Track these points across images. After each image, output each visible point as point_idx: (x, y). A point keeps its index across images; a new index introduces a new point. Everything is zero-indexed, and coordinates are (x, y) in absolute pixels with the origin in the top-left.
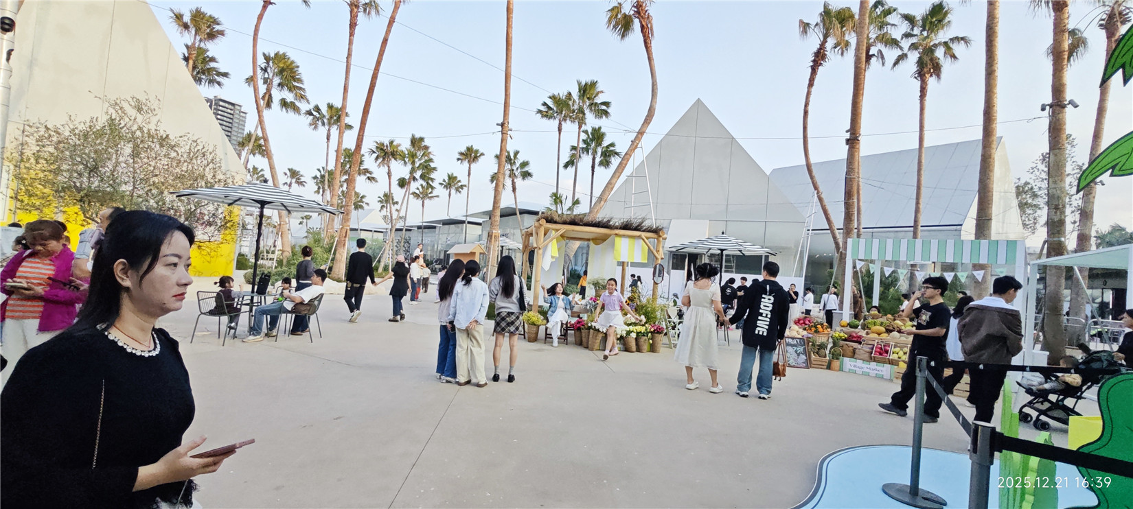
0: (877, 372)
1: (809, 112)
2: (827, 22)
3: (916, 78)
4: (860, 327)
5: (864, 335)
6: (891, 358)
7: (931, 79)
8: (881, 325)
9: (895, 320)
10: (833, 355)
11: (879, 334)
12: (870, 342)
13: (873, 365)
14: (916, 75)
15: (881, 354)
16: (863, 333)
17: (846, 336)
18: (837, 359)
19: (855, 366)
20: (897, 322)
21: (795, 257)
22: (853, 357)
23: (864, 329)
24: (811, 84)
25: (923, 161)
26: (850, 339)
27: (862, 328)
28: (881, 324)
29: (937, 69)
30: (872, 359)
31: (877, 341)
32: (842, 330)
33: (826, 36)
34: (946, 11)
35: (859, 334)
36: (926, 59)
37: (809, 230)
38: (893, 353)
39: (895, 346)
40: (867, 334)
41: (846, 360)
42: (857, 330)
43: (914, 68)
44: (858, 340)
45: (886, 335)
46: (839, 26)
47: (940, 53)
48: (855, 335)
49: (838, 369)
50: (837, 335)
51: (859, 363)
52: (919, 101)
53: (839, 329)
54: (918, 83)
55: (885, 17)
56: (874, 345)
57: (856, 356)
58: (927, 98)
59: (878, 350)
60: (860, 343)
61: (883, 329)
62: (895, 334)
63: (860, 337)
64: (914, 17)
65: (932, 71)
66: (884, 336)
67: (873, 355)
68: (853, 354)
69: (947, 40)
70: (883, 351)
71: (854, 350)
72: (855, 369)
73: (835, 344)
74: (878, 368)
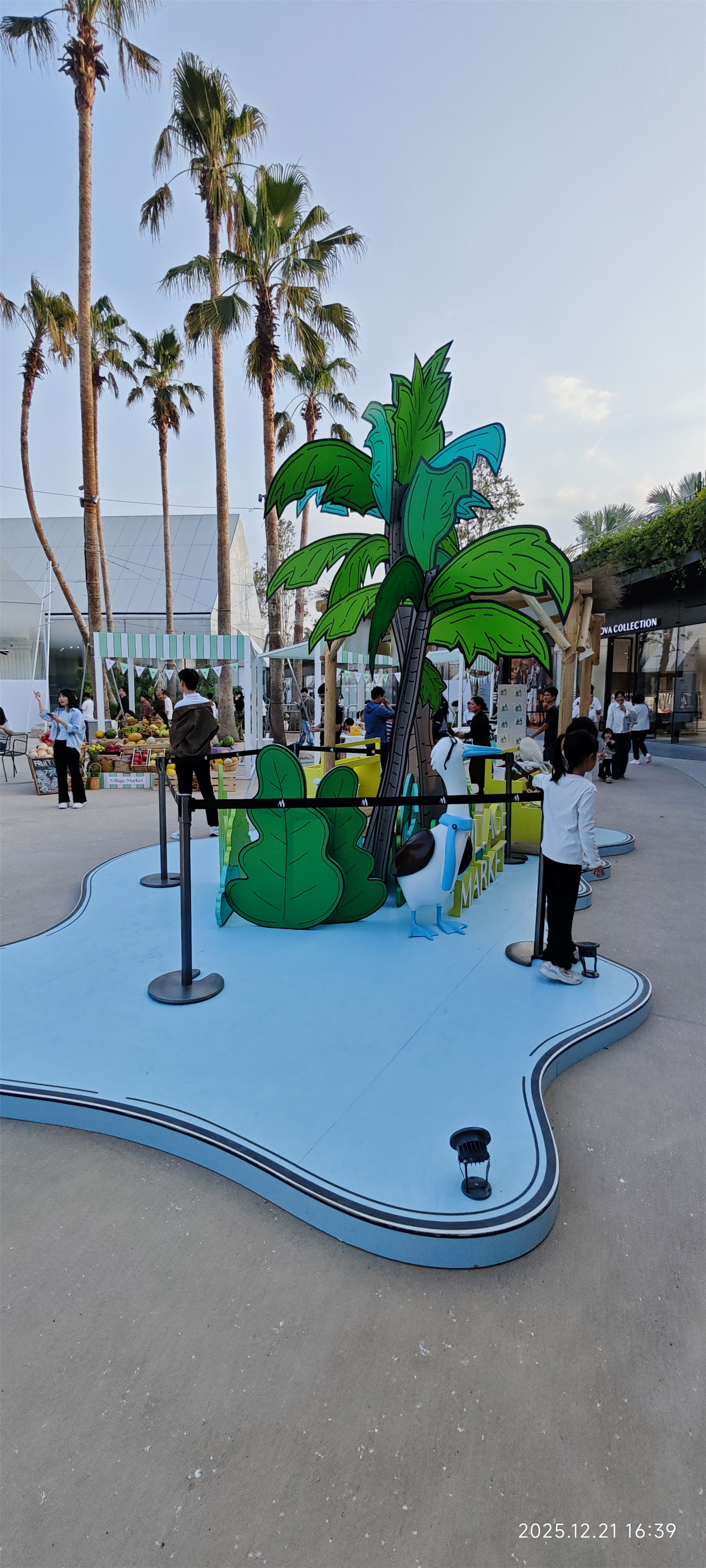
0: (138, 783)
1: (29, 442)
2: (39, 311)
3: (153, 424)
4: (117, 736)
5: (122, 745)
6: (149, 765)
7: (169, 430)
8: (138, 732)
9: (150, 724)
10: (91, 771)
11: (136, 742)
12: (129, 752)
13: (133, 776)
14: (154, 422)
15: (139, 763)
16: (120, 743)
17: (104, 748)
18: (97, 776)
19: (116, 780)
20: (153, 726)
21: (32, 652)
22: (113, 771)
23: (122, 738)
24: (26, 403)
25: (169, 534)
26: (109, 750)
27: (119, 737)
28: (138, 730)
29: (174, 421)
30: (132, 770)
31: (134, 749)
32: (98, 743)
33: (39, 332)
34: (178, 346)
35: (117, 744)
36: (163, 404)
37: (47, 614)
38: (151, 760)
39: (153, 752)
40: (125, 742)
41: (106, 775)
42: (114, 740)
43: (151, 412)
44: (117, 751)
45: (143, 741)
46: (55, 323)
47: (176, 398)
48: (113, 746)
49: (98, 786)
50: (94, 749)
51: (120, 776)
52: (159, 457)
53: (94, 741)
54: (156, 433)
55: (113, 327)
56: (132, 754)
57: (116, 769)
58: (167, 454)
59: (137, 758)
60: (119, 754)
61: (139, 735)
62: (152, 739)
63: (118, 747)
64: (146, 340)
65: (170, 421)
66: (141, 743)
67: (132, 765)
68: (113, 768)
69: (182, 385)
70: (142, 759)
71: (114, 762)
72: (116, 783)
73: (92, 759)
74: (139, 778)
